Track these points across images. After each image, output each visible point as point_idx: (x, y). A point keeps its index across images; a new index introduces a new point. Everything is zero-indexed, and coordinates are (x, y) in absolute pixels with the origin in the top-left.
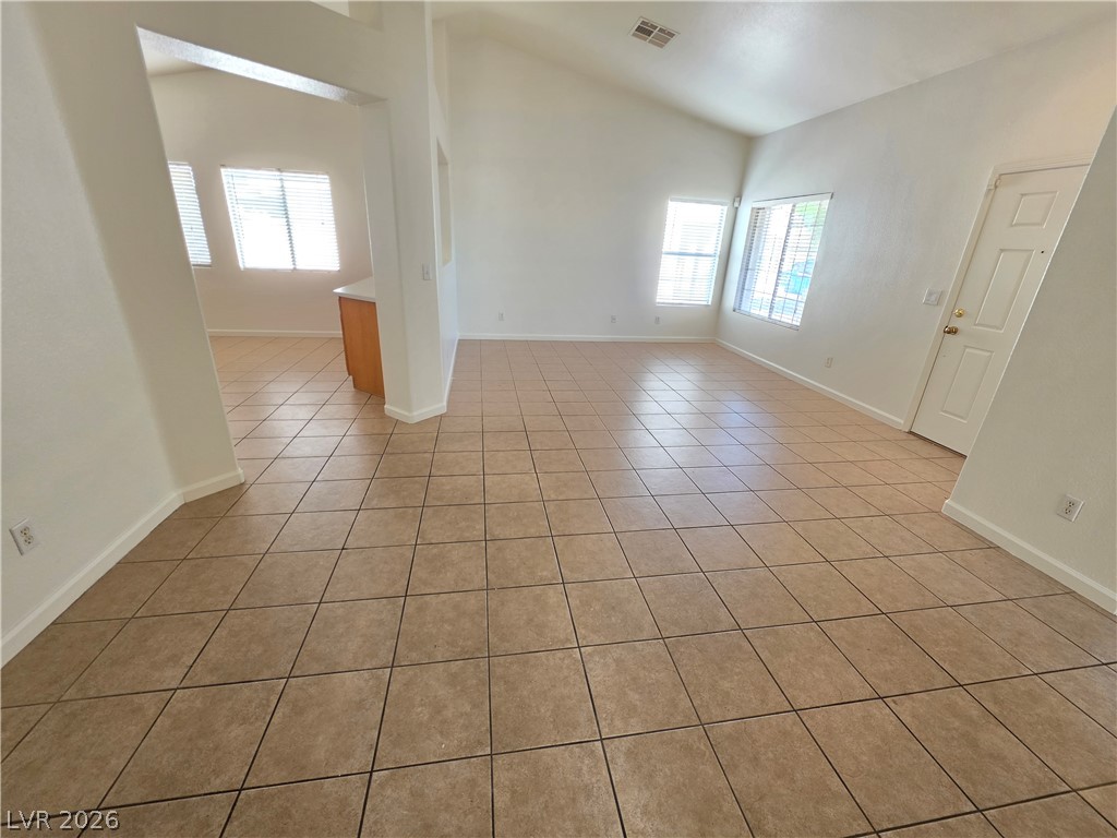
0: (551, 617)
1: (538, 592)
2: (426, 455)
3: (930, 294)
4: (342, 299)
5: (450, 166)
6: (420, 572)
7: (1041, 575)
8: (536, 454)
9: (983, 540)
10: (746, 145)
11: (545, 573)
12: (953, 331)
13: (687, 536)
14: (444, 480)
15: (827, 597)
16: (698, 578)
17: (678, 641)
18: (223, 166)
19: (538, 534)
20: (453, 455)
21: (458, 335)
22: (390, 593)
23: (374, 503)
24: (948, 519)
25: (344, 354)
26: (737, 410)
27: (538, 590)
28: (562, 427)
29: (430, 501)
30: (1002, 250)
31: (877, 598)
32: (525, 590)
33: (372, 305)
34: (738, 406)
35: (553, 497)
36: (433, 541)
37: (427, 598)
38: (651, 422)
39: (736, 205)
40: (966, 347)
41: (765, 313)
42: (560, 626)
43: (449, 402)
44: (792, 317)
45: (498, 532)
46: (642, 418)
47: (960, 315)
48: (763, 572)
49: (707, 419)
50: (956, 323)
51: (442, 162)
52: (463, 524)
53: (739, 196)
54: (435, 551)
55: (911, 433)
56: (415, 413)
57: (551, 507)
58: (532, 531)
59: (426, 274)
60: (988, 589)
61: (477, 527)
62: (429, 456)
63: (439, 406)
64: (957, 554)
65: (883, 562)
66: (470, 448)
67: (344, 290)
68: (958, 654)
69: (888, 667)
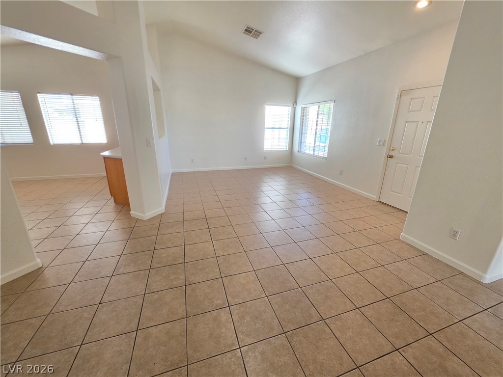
0: (224, 330)
1: (216, 314)
2: (152, 238)
3: (380, 141)
4: (105, 158)
5: (161, 91)
6: (146, 313)
7: (447, 266)
8: (212, 231)
9: (420, 251)
10: (296, 81)
11: (219, 302)
12: (391, 157)
13: (291, 267)
14: (162, 251)
15: (361, 293)
16: (299, 292)
17: (293, 333)
18: (39, 93)
19: (214, 278)
20: (167, 235)
21: (171, 171)
22: (128, 329)
23: (122, 270)
24: (403, 242)
25: (108, 186)
26: (306, 198)
27: (215, 313)
28: (225, 214)
29: (155, 265)
30: (406, 122)
31: (383, 289)
32: (208, 315)
33: (120, 160)
34: (305, 196)
35: (221, 254)
36: (155, 290)
37: (150, 330)
38: (265, 207)
39: (295, 106)
40: (397, 163)
41: (311, 152)
42: (228, 333)
43: (166, 206)
44: (323, 153)
45: (193, 279)
46: (263, 206)
47: (393, 150)
48: (329, 283)
49: (291, 203)
50: (392, 153)
51: (156, 89)
52: (172, 277)
53: (295, 102)
54: (156, 296)
55: (379, 201)
56: (147, 215)
57: (221, 260)
58: (211, 276)
59: (149, 143)
60: (429, 277)
61: (181, 277)
62: (154, 238)
63: (161, 209)
64: (412, 260)
65: (381, 269)
66: (177, 231)
67: (106, 153)
68: (425, 316)
69: (397, 330)
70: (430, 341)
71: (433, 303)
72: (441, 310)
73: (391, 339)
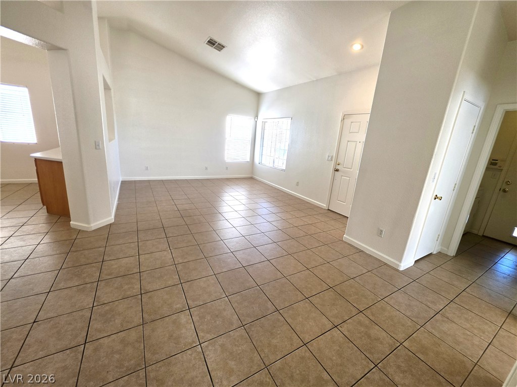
0: (184, 331)
1: (175, 318)
2: (101, 249)
3: (329, 157)
4: (37, 160)
5: (112, 90)
6: (95, 325)
7: (376, 259)
8: (170, 239)
9: (357, 249)
10: (258, 95)
11: (178, 306)
12: (337, 170)
13: (250, 270)
14: (113, 262)
15: (310, 286)
16: (257, 289)
17: (251, 325)
19: (173, 284)
20: (119, 246)
21: (121, 179)
22: (73, 344)
23: (62, 285)
24: (346, 242)
25: (39, 193)
26: (265, 207)
27: (174, 317)
28: (184, 223)
29: (104, 276)
30: (348, 141)
31: (328, 281)
32: (167, 319)
34: (266, 205)
35: (181, 261)
36: (106, 302)
37: (101, 341)
38: (226, 216)
39: (256, 120)
40: (342, 176)
41: (271, 165)
42: (188, 334)
43: (116, 216)
44: (281, 164)
45: (149, 287)
46: (224, 214)
47: (339, 164)
48: (284, 280)
49: (253, 212)
50: (338, 167)
51: (107, 88)
52: (126, 287)
53: (257, 116)
54: (107, 308)
55: (328, 210)
56: (92, 225)
57: (180, 267)
58: (170, 283)
59: (98, 146)
60: (362, 268)
61: (135, 287)
62: (102, 249)
63: (111, 219)
64: (351, 256)
65: (328, 265)
66: (130, 241)
67: (38, 155)
68: (357, 298)
69: (336, 311)
70: (361, 317)
71: (364, 289)
72: (369, 293)
73: (332, 319)
